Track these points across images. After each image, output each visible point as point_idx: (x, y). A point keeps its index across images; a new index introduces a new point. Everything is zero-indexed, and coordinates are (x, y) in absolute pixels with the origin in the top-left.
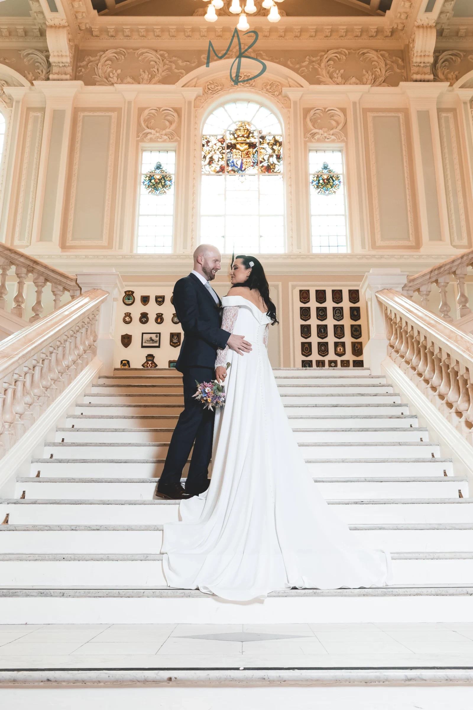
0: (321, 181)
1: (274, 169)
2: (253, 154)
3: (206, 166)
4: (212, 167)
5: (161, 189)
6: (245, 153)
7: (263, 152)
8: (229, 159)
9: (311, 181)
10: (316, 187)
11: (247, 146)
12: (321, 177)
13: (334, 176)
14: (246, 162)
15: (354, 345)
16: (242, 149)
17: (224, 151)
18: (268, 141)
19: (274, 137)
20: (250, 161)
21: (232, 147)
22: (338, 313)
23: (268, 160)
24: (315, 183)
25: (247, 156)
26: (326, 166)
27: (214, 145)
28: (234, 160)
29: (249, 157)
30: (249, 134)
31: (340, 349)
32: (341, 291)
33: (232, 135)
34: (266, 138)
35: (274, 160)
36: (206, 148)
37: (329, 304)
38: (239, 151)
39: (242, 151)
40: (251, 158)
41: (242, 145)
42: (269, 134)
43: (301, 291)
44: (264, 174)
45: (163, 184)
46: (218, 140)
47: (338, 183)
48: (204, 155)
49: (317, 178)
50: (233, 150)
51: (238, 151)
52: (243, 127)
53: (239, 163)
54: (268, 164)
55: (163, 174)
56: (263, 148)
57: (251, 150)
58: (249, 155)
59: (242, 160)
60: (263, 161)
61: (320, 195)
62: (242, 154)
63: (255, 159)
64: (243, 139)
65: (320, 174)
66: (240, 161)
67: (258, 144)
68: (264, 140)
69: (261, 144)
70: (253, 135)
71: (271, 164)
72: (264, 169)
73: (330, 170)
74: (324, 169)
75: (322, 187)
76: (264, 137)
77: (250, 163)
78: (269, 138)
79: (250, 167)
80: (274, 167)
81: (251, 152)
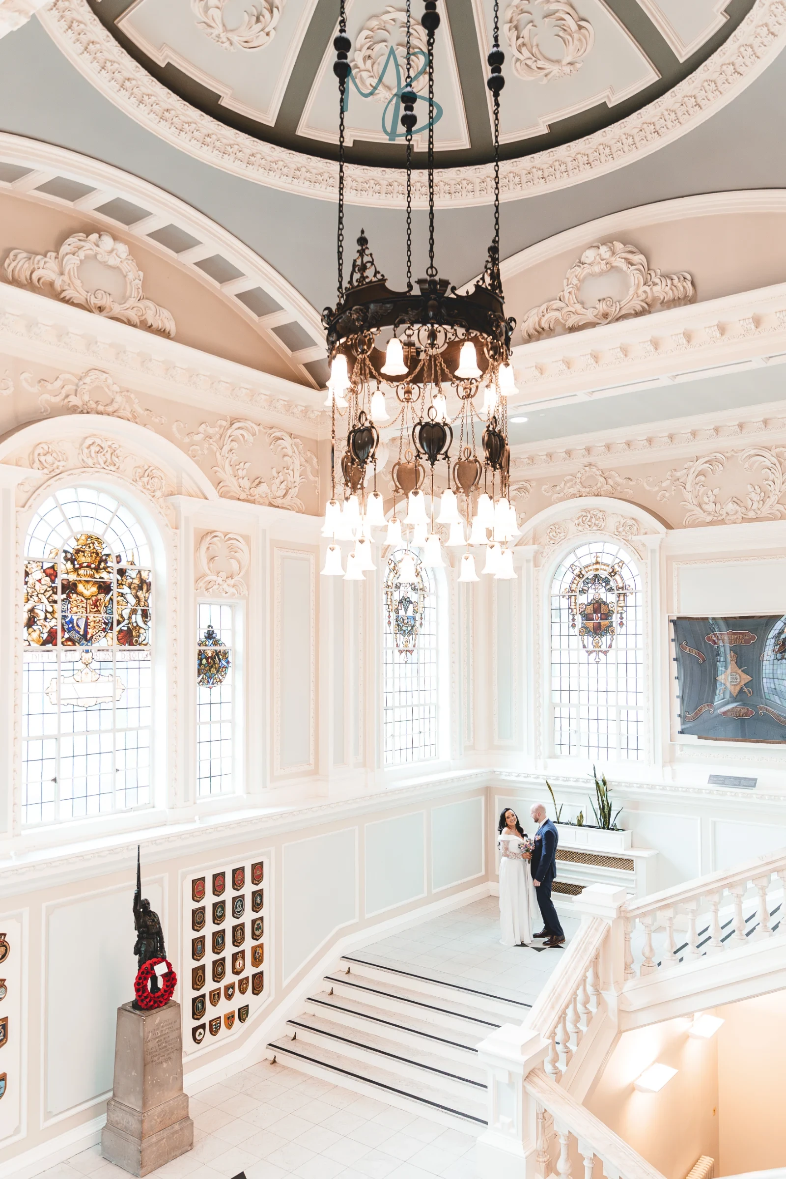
0: (204, 662)
1: (139, 636)
2: (106, 607)
3: (23, 631)
4: (34, 631)
6: (92, 603)
7: (121, 601)
8: (64, 614)
10: (196, 671)
11: (94, 589)
12: (204, 653)
13: (220, 652)
14: (94, 621)
16: (87, 593)
17: (55, 597)
18: (130, 581)
19: (139, 572)
20: (99, 620)
21: (69, 588)
23: (130, 618)
24: (196, 664)
25: (96, 609)
26: (211, 631)
27: (37, 583)
28: (73, 617)
29: (98, 611)
30: (100, 564)
32: (242, 869)
33: (69, 562)
34: (127, 574)
35: (138, 618)
38: (83, 599)
39: (87, 599)
40: (103, 613)
41: (86, 584)
42: (132, 566)
43: (194, 881)
44: (123, 647)
46: (44, 572)
47: (225, 664)
49: (199, 655)
50: (71, 595)
51: (80, 598)
52: (90, 547)
53: (82, 626)
54: (128, 628)
56: (122, 595)
57: (101, 596)
58: (99, 608)
59: (87, 617)
60: (120, 619)
61: (202, 687)
62: (87, 605)
63: (107, 615)
64: (88, 573)
65: (203, 648)
66: (84, 619)
67: (114, 586)
68: (123, 578)
69: (118, 585)
70: (106, 566)
71: (133, 626)
72: (122, 637)
73: (216, 641)
74: (209, 637)
75: (205, 672)
76: (124, 571)
77: (100, 625)
78: (132, 574)
79: (100, 632)
80: (138, 634)
81: (103, 602)
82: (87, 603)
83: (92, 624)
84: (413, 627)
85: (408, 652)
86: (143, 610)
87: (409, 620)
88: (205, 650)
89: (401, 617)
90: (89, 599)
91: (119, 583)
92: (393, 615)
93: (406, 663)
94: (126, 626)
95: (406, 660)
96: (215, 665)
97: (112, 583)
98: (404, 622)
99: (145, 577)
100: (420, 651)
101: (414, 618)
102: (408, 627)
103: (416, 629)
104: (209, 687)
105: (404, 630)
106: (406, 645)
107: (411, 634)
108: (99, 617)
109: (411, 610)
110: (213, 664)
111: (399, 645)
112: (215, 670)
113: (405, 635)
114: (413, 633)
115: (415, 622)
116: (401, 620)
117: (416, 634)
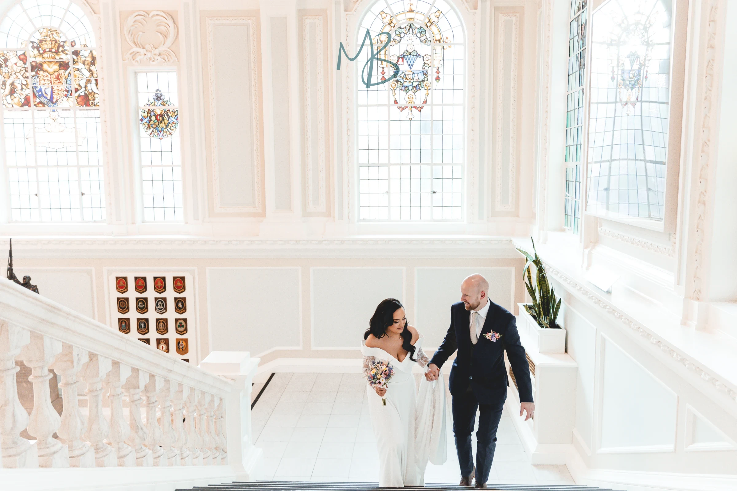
0: (153, 118)
1: (94, 100)
2: (65, 79)
3: (7, 97)
4: (15, 97)
6: (55, 77)
7: (78, 75)
8: (34, 85)
9: (140, 117)
10: (147, 126)
11: (56, 67)
12: (153, 111)
13: (169, 111)
14: (58, 90)
15: (178, 342)
16: (51, 70)
17: (27, 74)
18: (83, 59)
19: (91, 52)
20: (62, 89)
21: (37, 68)
22: (160, 305)
23: (86, 86)
24: (146, 120)
25: (58, 81)
26: (159, 95)
27: (14, 65)
28: (42, 87)
29: (60, 82)
30: (58, 48)
31: (163, 347)
32: (164, 279)
33: (35, 49)
34: (81, 54)
35: (92, 86)
36: (5, 70)
37: (151, 294)
38: (48, 75)
39: (51, 75)
40: (64, 84)
41: (50, 64)
42: (86, 48)
43: (117, 278)
46: (18, 58)
47: (175, 121)
48: (4, 82)
49: (148, 113)
50: (39, 72)
51: (46, 74)
52: (50, 37)
53: (49, 93)
54: (85, 94)
56: (78, 70)
57: (62, 71)
58: (61, 80)
59: (52, 87)
60: (79, 88)
61: (152, 138)
62: (51, 79)
63: (68, 85)
64: (51, 56)
65: (152, 108)
66: (50, 89)
67: (71, 64)
68: (78, 57)
69: (74, 62)
70: (64, 50)
71: (89, 92)
72: (81, 100)
73: (165, 102)
74: (157, 99)
75: (154, 126)
76: (78, 52)
77: (62, 92)
78: (85, 53)
79: (63, 97)
80: (93, 98)
81: (63, 76)
82: (51, 77)
83: (56, 92)
84: (423, 82)
85: (414, 109)
86: (96, 80)
87: (416, 75)
88: (154, 109)
89: (403, 73)
90: (53, 74)
91: (75, 61)
92: (389, 71)
93: (411, 120)
94: (84, 92)
95: (411, 117)
96: (164, 121)
97: (69, 61)
98: (406, 78)
99: (95, 55)
100: (434, 107)
101: (424, 72)
102: (414, 83)
103: (427, 84)
104: (160, 138)
105: (406, 86)
106: (410, 101)
107: (419, 90)
108: (61, 87)
109: (418, 65)
110: (162, 120)
111: (398, 102)
112: (164, 125)
113: (408, 91)
114: (422, 89)
115: (425, 77)
116: (402, 75)
117: (428, 90)
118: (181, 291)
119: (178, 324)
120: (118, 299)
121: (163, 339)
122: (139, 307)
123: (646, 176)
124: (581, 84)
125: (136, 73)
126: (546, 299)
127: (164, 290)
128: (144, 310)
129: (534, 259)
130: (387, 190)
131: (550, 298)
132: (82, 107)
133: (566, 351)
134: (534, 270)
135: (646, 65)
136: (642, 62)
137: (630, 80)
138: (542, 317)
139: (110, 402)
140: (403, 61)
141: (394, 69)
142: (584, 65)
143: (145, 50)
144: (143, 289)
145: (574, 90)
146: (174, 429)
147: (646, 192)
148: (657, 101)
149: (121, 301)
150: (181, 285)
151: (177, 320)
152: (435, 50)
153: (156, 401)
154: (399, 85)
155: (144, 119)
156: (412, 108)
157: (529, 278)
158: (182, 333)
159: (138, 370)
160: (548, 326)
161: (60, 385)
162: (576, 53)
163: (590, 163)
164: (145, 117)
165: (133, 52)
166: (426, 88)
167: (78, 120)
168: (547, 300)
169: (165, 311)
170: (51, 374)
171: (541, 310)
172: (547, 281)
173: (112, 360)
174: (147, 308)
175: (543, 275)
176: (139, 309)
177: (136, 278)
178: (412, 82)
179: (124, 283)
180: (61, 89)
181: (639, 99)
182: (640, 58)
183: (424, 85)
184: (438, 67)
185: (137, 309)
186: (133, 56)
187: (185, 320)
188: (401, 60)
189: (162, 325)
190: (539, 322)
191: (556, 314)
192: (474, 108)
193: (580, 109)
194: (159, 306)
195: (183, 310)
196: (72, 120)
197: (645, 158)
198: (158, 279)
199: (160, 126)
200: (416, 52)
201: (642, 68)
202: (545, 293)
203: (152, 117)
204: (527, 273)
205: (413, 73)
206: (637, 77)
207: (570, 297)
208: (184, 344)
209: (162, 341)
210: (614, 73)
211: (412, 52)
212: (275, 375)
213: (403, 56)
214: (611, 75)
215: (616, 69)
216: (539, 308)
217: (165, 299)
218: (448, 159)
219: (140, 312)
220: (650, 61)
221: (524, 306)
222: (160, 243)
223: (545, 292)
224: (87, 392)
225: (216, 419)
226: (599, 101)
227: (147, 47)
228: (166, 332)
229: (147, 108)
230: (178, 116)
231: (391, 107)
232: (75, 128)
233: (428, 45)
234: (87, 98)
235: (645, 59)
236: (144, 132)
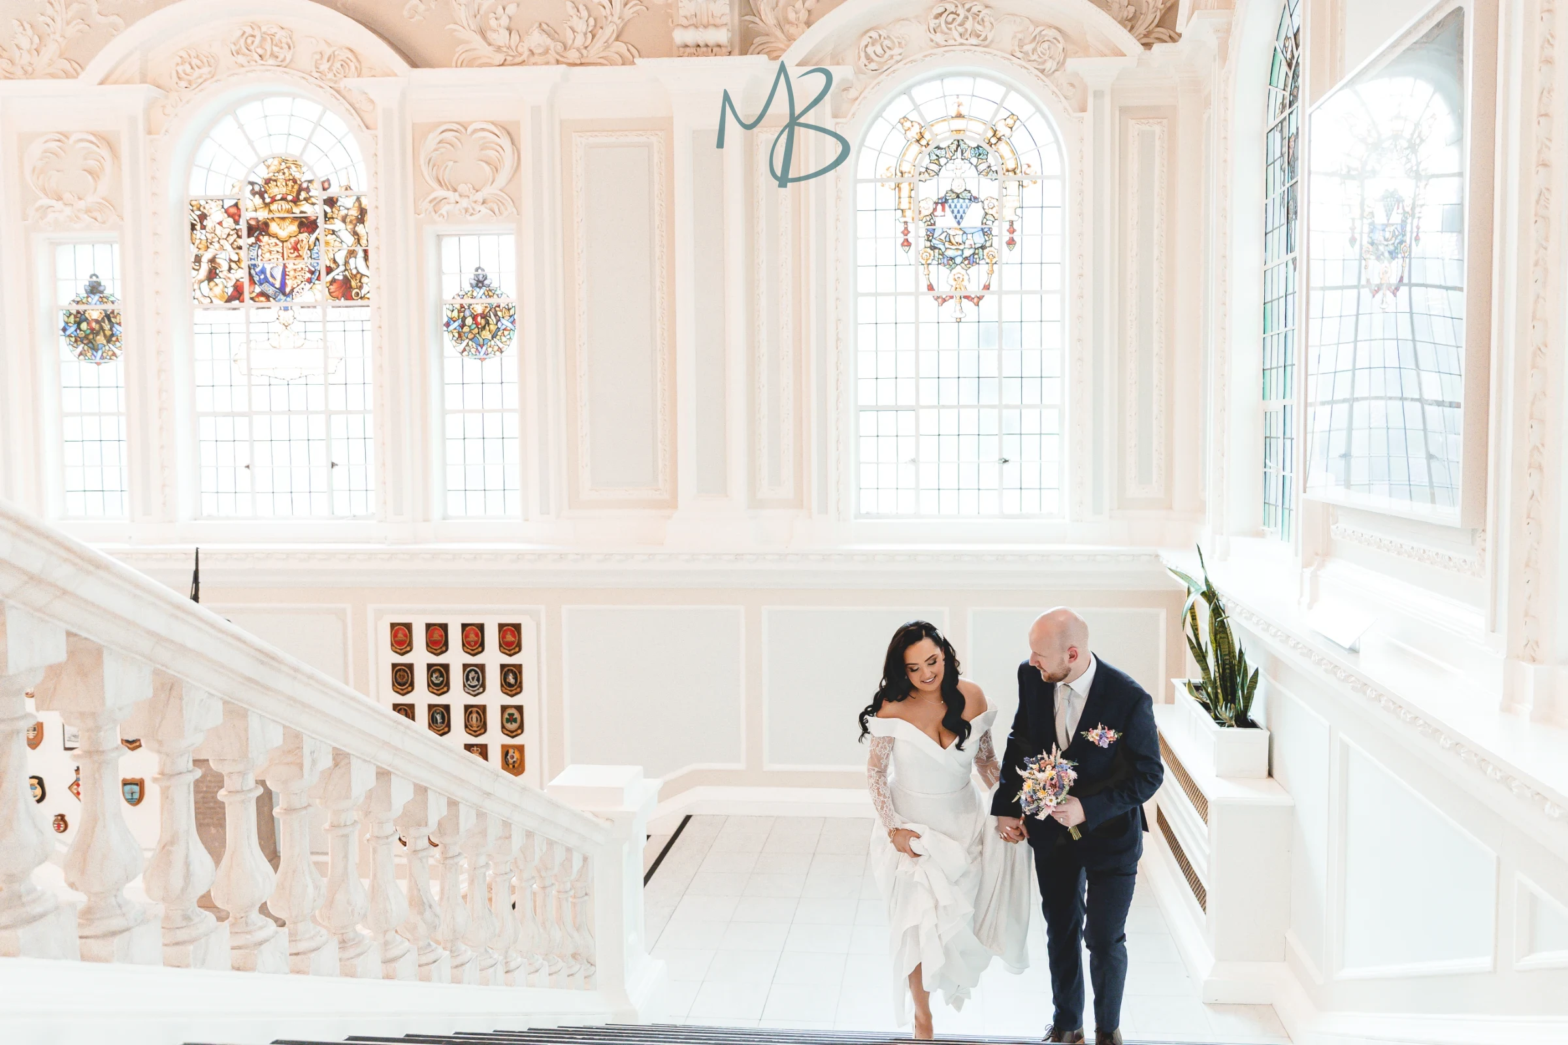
0: (469, 321)
1: (361, 288)
2: (309, 249)
3: (202, 284)
4: (217, 285)
5: (105, 346)
6: (290, 247)
7: (332, 241)
8: (253, 262)
9: (445, 320)
10: (456, 335)
11: (294, 228)
12: (469, 308)
13: (499, 306)
14: (295, 270)
15: (506, 751)
16: (283, 234)
17: (240, 242)
18: (343, 212)
19: (358, 199)
20: (302, 268)
21: (258, 229)
22: (473, 678)
23: (346, 263)
24: (456, 324)
25: (296, 254)
26: (481, 279)
27: (218, 226)
28: (266, 266)
29: (299, 256)
30: (298, 193)
32: (481, 627)
33: (257, 196)
34: (339, 204)
35: (358, 263)
36: (199, 234)
37: (456, 657)
38: (277, 242)
39: (283, 242)
40: (306, 259)
41: (282, 221)
42: (349, 192)
43: (393, 625)
44: (337, 303)
45: (108, 333)
46: (226, 211)
47: (510, 326)
48: (197, 256)
49: (459, 312)
50: (261, 237)
51: (274, 240)
52: (284, 174)
53: (278, 276)
54: (345, 277)
55: (105, 307)
56: (334, 232)
57: (303, 236)
59: (284, 264)
60: (333, 266)
61: (466, 359)
62: (283, 249)
63: (313, 261)
64: (284, 207)
65: (466, 301)
66: (281, 268)
67: (320, 222)
68: (334, 210)
69: (327, 219)
70: (308, 196)
71: (351, 274)
72: (337, 288)
73: (491, 291)
74: (477, 286)
75: (470, 336)
76: (335, 200)
77: (303, 275)
78: (347, 203)
79: (304, 283)
80: (359, 284)
81: (305, 244)
83: (292, 273)
84: (983, 249)
85: (966, 300)
86: (366, 252)
87: (970, 236)
88: (471, 305)
89: (943, 232)
90: (286, 241)
91: (328, 216)
92: (917, 228)
93: (959, 321)
94: (341, 274)
95: (959, 316)
96: (488, 326)
97: (317, 217)
98: (950, 241)
99: (366, 206)
100: (1004, 297)
101: (985, 230)
102: (965, 251)
103: (990, 253)
104: (480, 359)
105: (951, 258)
106: (958, 286)
107: (974, 264)
108: (301, 264)
109: (973, 216)
110: (485, 326)
111: (935, 287)
112: (489, 333)
113: (953, 266)
114: (981, 262)
115: (987, 239)
116: (943, 237)
117: (993, 264)
118: (512, 652)
119: (506, 716)
120: (394, 666)
121: (477, 745)
122: (432, 682)
123: (1425, 429)
124: (1290, 248)
125: (439, 237)
126: (1228, 668)
127: (480, 649)
128: (443, 688)
129: (1204, 588)
130: (913, 456)
131: (1236, 667)
132: (337, 300)
133: (1270, 774)
134: (1204, 612)
135: (1417, 215)
136: (1408, 209)
137: (1386, 243)
138: (1221, 704)
139: (371, 850)
140: (943, 210)
141: (926, 224)
142: (1296, 213)
143: (457, 194)
144: (441, 648)
145: (1276, 261)
146: (493, 911)
147: (1425, 461)
148: (1443, 284)
149: (400, 670)
150: (513, 639)
151: (504, 708)
152: (1006, 188)
153: (460, 854)
154: (936, 255)
155: (452, 322)
156: (962, 299)
157: (1195, 629)
158: (515, 734)
159: (426, 789)
160: (1234, 723)
161: (276, 811)
162: (1279, 190)
163: (1311, 404)
164: (454, 319)
165: (435, 199)
166: (988, 261)
167: (329, 326)
168: (1230, 670)
169: (481, 690)
170: (261, 787)
171: (1219, 691)
172: (1231, 633)
173: (378, 767)
174: (448, 684)
175: (1222, 621)
176: (431, 685)
177: (428, 626)
178: (962, 250)
179: (405, 635)
180: (300, 269)
181: (1406, 280)
182: (1403, 201)
183: (985, 254)
184: (1013, 221)
185: (429, 686)
186: (434, 206)
187: (520, 709)
188: (940, 207)
189: (476, 718)
190: (1215, 714)
191: (1248, 699)
192: (1082, 297)
193: (1290, 298)
194: (471, 680)
195: (516, 689)
196: (319, 326)
197: (1421, 394)
198: (470, 627)
199: (481, 336)
200: (969, 192)
201: (1409, 221)
202: (1227, 657)
203: (466, 318)
204: (1189, 618)
205: (964, 233)
206: (1399, 238)
207: (1276, 664)
208: (517, 756)
209: (475, 749)
210: (1355, 231)
211: (961, 193)
212: (691, 820)
213: (944, 200)
214: (1350, 236)
215: (1358, 223)
216: (1215, 688)
217: (482, 667)
218: (1031, 397)
219: (435, 691)
220: (1424, 207)
221: (1185, 684)
222: (475, 558)
223: (1225, 655)
224: (328, 828)
225: (575, 897)
226: (1327, 284)
227: (462, 188)
228: (483, 731)
229: (459, 301)
230: (515, 317)
231: (921, 298)
232: (324, 340)
233: (992, 179)
234: (346, 284)
235: (1414, 204)
236: (451, 347)
